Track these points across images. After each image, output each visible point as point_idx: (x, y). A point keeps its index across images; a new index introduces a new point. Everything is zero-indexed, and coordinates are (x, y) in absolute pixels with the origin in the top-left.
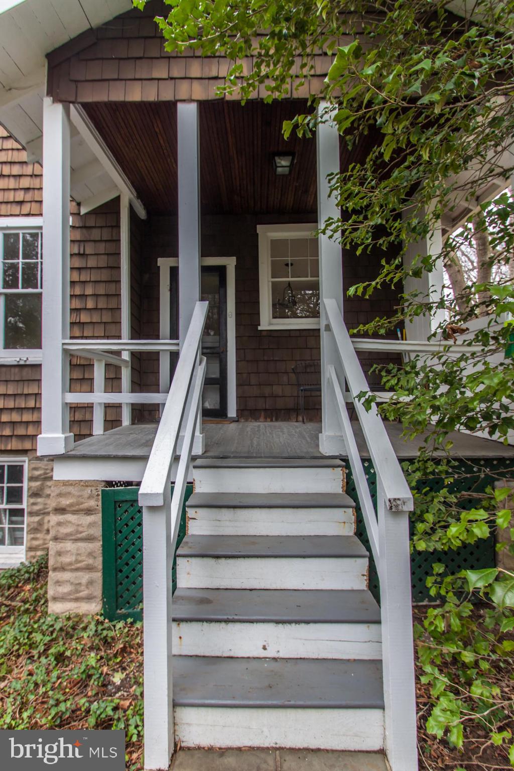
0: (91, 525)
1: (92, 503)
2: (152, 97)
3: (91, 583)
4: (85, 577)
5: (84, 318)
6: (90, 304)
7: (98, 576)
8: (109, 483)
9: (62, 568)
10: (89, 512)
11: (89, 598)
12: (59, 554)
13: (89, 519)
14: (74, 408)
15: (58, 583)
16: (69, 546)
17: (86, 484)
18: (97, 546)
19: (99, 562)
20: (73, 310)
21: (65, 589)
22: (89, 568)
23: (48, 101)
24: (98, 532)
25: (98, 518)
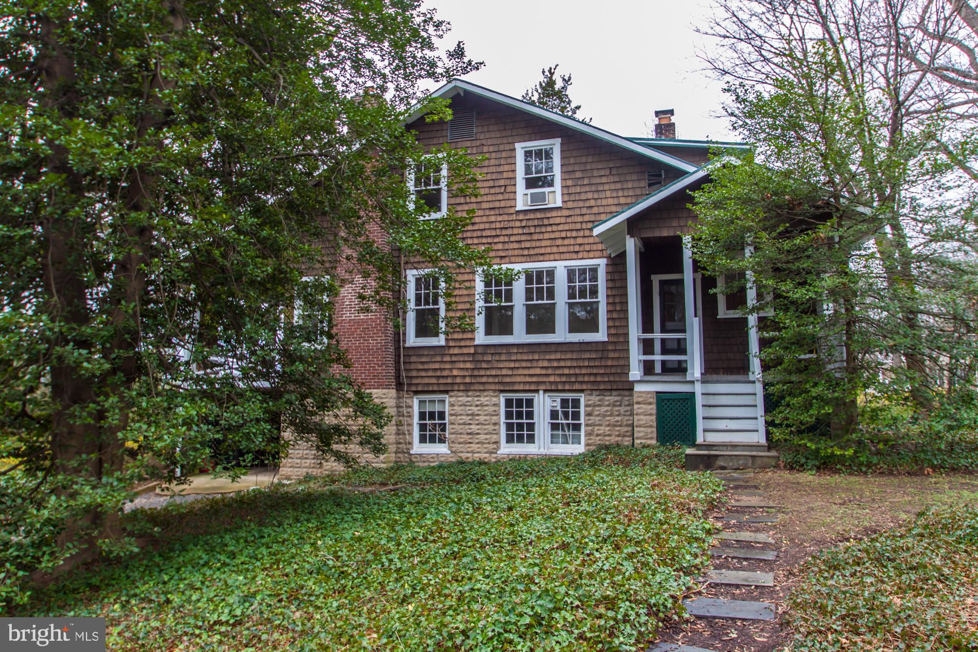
0: (652, 409)
1: (651, 400)
2: (672, 234)
3: (652, 432)
4: (649, 430)
5: (615, 315)
6: (618, 308)
7: (655, 430)
8: (657, 392)
9: (640, 426)
10: (650, 404)
11: (651, 438)
12: (639, 420)
13: (651, 407)
14: (646, 363)
15: (639, 432)
16: (642, 417)
17: (649, 393)
18: (654, 418)
19: (655, 424)
20: (608, 311)
21: (641, 434)
22: (651, 426)
23: (628, 237)
24: (654, 412)
25: (654, 406)
